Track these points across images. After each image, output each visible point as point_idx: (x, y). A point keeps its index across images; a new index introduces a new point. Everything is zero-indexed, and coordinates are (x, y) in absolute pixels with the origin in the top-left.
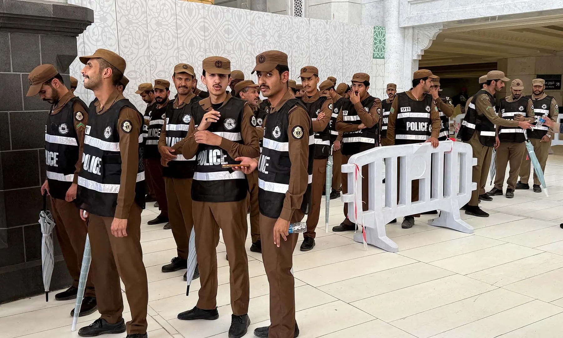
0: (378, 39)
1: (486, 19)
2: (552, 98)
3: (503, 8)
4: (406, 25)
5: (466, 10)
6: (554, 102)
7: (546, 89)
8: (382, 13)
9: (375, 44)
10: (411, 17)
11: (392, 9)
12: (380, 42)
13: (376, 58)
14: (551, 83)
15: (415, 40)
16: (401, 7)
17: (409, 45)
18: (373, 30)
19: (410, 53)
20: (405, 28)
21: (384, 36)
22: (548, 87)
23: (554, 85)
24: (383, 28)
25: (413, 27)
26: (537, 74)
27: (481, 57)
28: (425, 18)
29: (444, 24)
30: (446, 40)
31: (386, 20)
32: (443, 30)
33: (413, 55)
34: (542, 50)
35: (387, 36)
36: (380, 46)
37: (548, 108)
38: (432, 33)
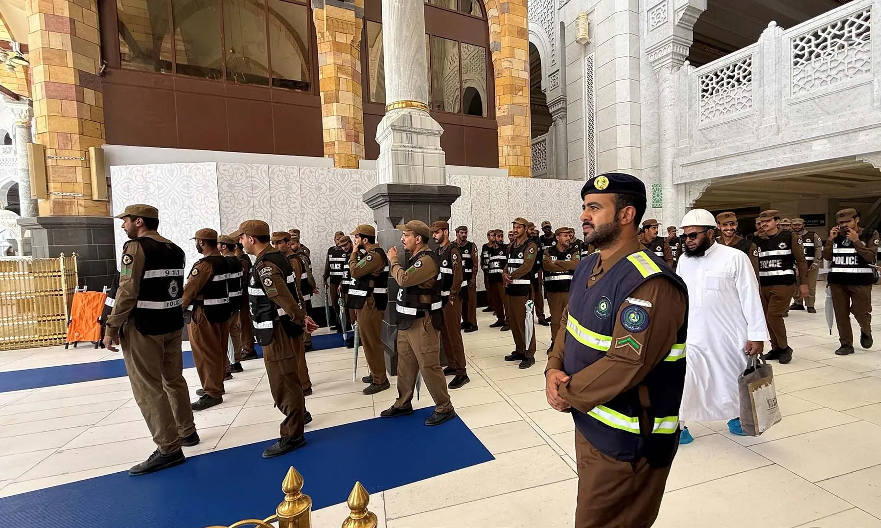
0: (656, 194)
1: (750, 173)
2: (814, 233)
3: (766, 164)
4: (679, 182)
5: (731, 168)
6: (816, 235)
7: (805, 226)
8: (658, 175)
9: (654, 197)
10: (683, 177)
11: (667, 172)
12: (658, 196)
13: (655, 207)
14: (816, 221)
15: (687, 193)
16: (674, 169)
17: (682, 197)
18: (652, 187)
19: (684, 202)
20: (678, 185)
21: (661, 191)
22: (807, 225)
23: (819, 223)
24: (660, 185)
25: (685, 184)
26: (799, 214)
27: (744, 203)
28: (695, 176)
29: (712, 180)
30: (713, 192)
31: (662, 179)
32: (711, 184)
33: (686, 204)
34: (804, 195)
35: (663, 191)
36: (658, 198)
37: (812, 242)
38: (702, 187)
